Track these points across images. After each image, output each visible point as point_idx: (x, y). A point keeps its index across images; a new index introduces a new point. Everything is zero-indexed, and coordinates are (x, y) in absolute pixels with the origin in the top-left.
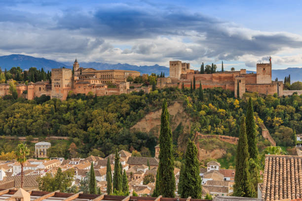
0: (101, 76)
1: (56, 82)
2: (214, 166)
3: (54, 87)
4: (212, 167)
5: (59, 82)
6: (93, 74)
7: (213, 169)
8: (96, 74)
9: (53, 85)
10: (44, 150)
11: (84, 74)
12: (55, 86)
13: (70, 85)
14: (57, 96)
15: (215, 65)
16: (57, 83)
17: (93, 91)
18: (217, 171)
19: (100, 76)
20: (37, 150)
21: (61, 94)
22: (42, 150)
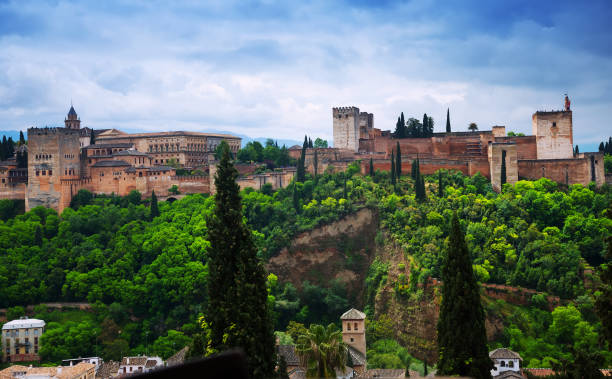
0: (151, 147)
1: (41, 162)
2: (507, 362)
3: (35, 176)
4: (503, 364)
5: (48, 161)
6: (128, 142)
7: (505, 369)
8: (135, 142)
9: (31, 170)
10: (27, 340)
11: (103, 143)
12: (37, 173)
13: (77, 169)
14: (44, 199)
15: (430, 119)
16: (44, 165)
17: (141, 184)
18: (518, 372)
19: (148, 147)
20: (8, 340)
21: (55, 194)
22: (22, 341)
